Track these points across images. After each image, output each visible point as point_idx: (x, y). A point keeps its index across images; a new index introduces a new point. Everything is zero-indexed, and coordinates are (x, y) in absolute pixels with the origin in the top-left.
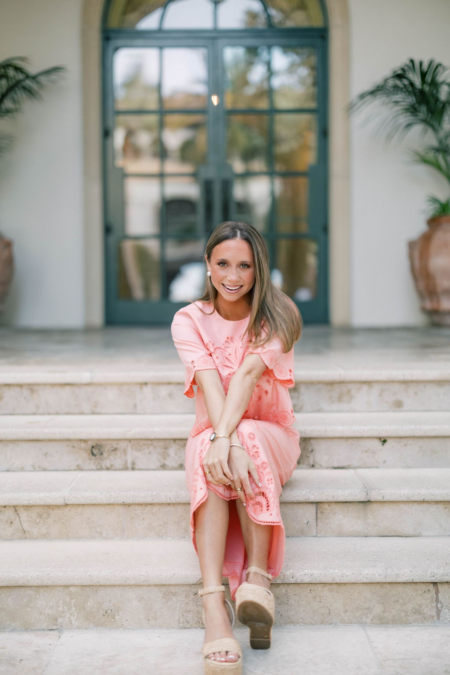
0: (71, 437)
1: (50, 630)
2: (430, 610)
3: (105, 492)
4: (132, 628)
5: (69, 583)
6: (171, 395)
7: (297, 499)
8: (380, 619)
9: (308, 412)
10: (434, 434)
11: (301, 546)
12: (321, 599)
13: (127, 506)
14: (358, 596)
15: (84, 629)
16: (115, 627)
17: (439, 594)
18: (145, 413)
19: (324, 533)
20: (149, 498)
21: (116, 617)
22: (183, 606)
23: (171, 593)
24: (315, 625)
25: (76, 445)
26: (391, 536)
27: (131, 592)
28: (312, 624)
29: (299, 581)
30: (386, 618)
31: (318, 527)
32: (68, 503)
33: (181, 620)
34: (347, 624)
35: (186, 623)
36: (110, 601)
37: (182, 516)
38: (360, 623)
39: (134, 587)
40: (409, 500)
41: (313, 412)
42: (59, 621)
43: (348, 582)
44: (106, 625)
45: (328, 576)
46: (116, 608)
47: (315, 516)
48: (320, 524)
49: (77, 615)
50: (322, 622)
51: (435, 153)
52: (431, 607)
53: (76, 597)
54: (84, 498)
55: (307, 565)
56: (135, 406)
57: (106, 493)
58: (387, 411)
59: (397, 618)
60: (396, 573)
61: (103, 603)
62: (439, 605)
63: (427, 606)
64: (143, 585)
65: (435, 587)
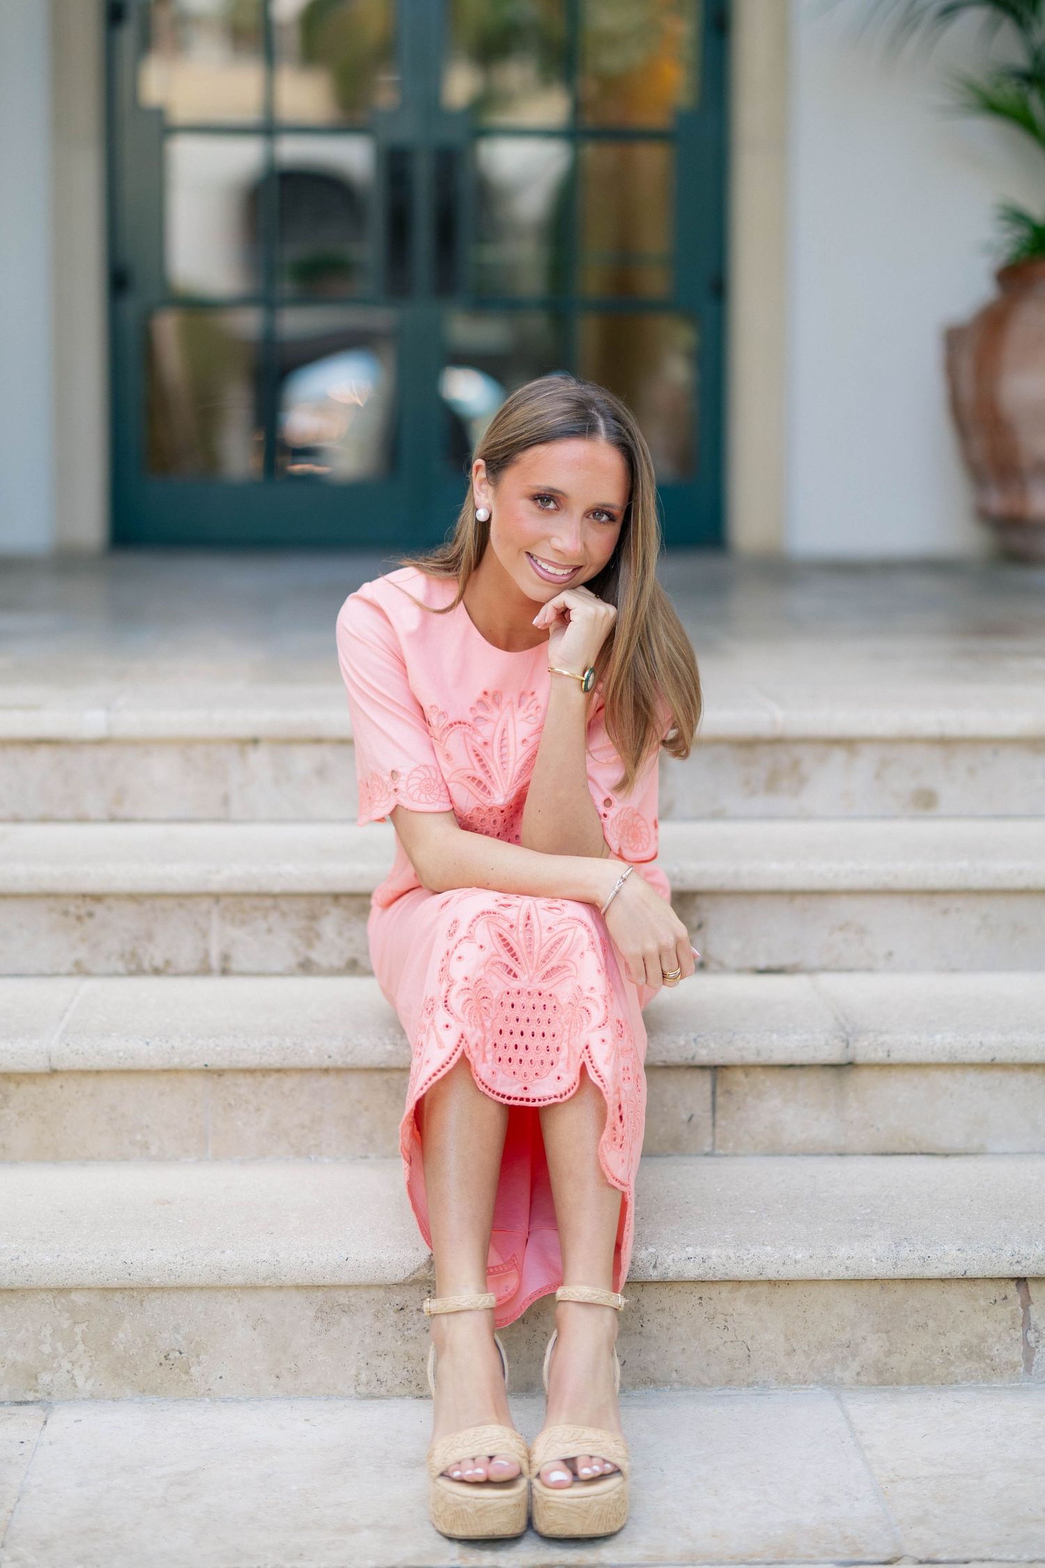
0: (61, 886)
1: (20, 1403)
2: (1007, 1349)
3: (158, 1039)
4: (234, 1396)
5: (70, 1282)
6: (321, 772)
7: (662, 1058)
8: (879, 1373)
9: (686, 819)
10: (1020, 883)
11: (675, 1180)
12: (727, 1322)
13: (216, 1076)
14: (822, 1314)
15: (110, 1402)
16: (190, 1396)
17: (1032, 1308)
18: (252, 820)
19: (731, 1145)
20: (274, 1053)
21: (193, 1370)
22: (368, 1340)
23: (336, 1308)
24: (710, 1387)
25: (72, 909)
26: (905, 1154)
27: (231, 1304)
28: (705, 1385)
29: (670, 1275)
30: (895, 1370)
31: (718, 1130)
32: (59, 1068)
33: (363, 1378)
34: (794, 1384)
35: (374, 1383)
36: (176, 1329)
37: (360, 1102)
38: (828, 1383)
39: (239, 1291)
40: (955, 1062)
41: (699, 818)
42: (42, 1379)
43: (797, 1278)
44: (166, 1390)
45: (747, 1263)
46: (192, 1346)
47: (709, 1100)
48: (723, 1123)
49: (90, 1364)
50: (730, 1381)
51: (1019, 85)
52: (1011, 1340)
53: (86, 1318)
54: (102, 1055)
55: (692, 1233)
56: (226, 800)
57: (161, 1040)
58: (895, 817)
59: (922, 1368)
60: (923, 1255)
61: (158, 1333)
62: (1031, 1336)
63: (1000, 1337)
64: (263, 1287)
65: (1022, 1289)
